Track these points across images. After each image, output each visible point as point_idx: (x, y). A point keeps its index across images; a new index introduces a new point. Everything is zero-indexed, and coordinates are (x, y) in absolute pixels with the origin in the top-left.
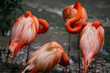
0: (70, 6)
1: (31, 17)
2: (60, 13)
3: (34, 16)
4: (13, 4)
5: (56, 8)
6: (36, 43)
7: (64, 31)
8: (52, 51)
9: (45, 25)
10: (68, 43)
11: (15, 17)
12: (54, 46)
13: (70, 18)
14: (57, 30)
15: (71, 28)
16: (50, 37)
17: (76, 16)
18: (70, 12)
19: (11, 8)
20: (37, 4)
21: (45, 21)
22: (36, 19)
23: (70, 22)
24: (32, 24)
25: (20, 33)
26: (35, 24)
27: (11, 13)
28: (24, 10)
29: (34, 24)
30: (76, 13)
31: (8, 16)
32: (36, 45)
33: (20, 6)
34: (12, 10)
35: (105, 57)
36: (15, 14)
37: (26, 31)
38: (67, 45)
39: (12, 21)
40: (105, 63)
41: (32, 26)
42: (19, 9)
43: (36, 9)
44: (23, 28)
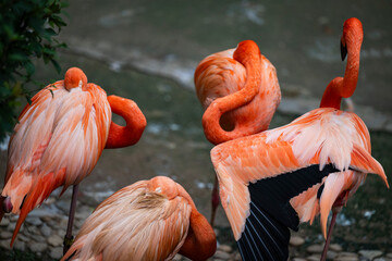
0: (221, 53)
1: (85, 88)
2: (186, 77)
3: (95, 86)
4: (25, 42)
5: (171, 58)
6: (100, 179)
7: (197, 139)
8: (158, 210)
9: (134, 120)
10: (210, 181)
11: (30, 86)
12: (164, 192)
13: (219, 95)
14: (172, 136)
15: (221, 130)
16: (148, 159)
17: (240, 89)
18: (220, 74)
19: (17, 57)
20: (104, 45)
21: (133, 104)
22: (103, 95)
23: (220, 110)
24: (88, 111)
25: (44, 143)
26: (97, 113)
27: (14, 74)
28: (61, 65)
29: (93, 114)
30: (242, 79)
31: (6, 83)
32: (98, 185)
33: (46, 50)
34: (18, 63)
35: (339, 232)
36: (29, 79)
37: (66, 136)
38: (207, 188)
39: (18, 100)
40: (337, 252)
41: (85, 118)
42: (42, 59)
43: (104, 63)
44: (55, 125)
